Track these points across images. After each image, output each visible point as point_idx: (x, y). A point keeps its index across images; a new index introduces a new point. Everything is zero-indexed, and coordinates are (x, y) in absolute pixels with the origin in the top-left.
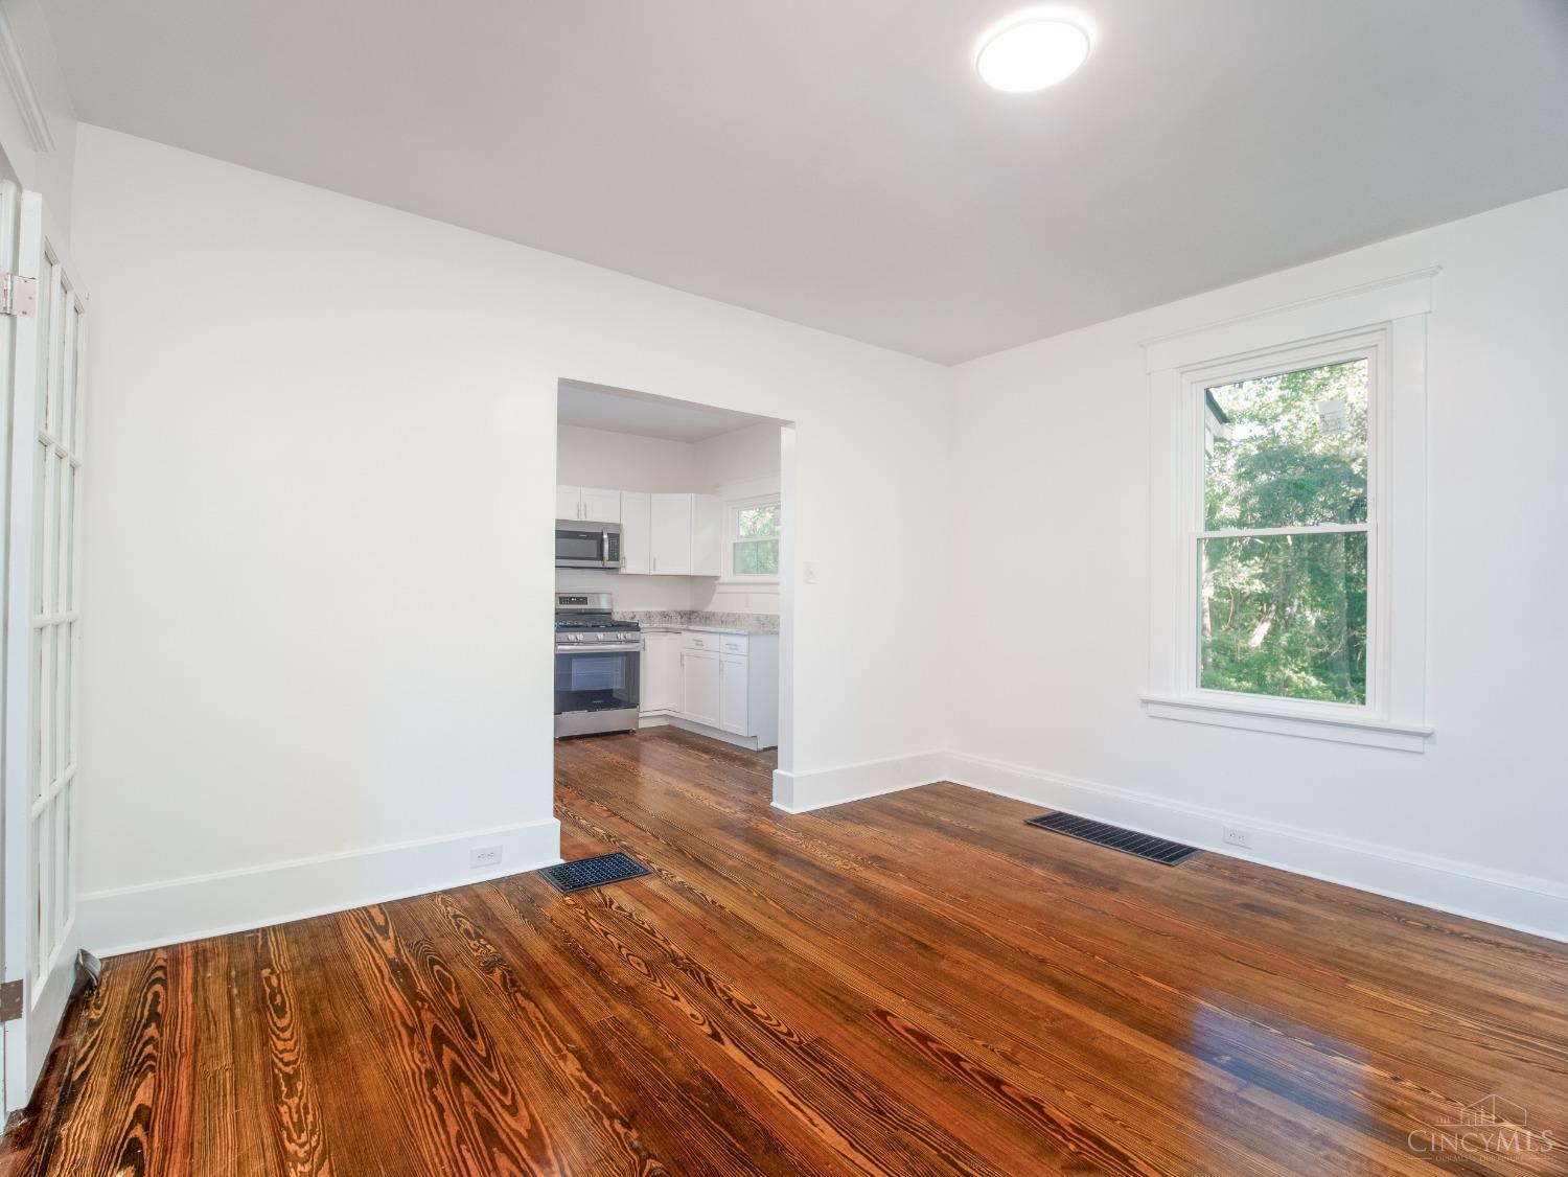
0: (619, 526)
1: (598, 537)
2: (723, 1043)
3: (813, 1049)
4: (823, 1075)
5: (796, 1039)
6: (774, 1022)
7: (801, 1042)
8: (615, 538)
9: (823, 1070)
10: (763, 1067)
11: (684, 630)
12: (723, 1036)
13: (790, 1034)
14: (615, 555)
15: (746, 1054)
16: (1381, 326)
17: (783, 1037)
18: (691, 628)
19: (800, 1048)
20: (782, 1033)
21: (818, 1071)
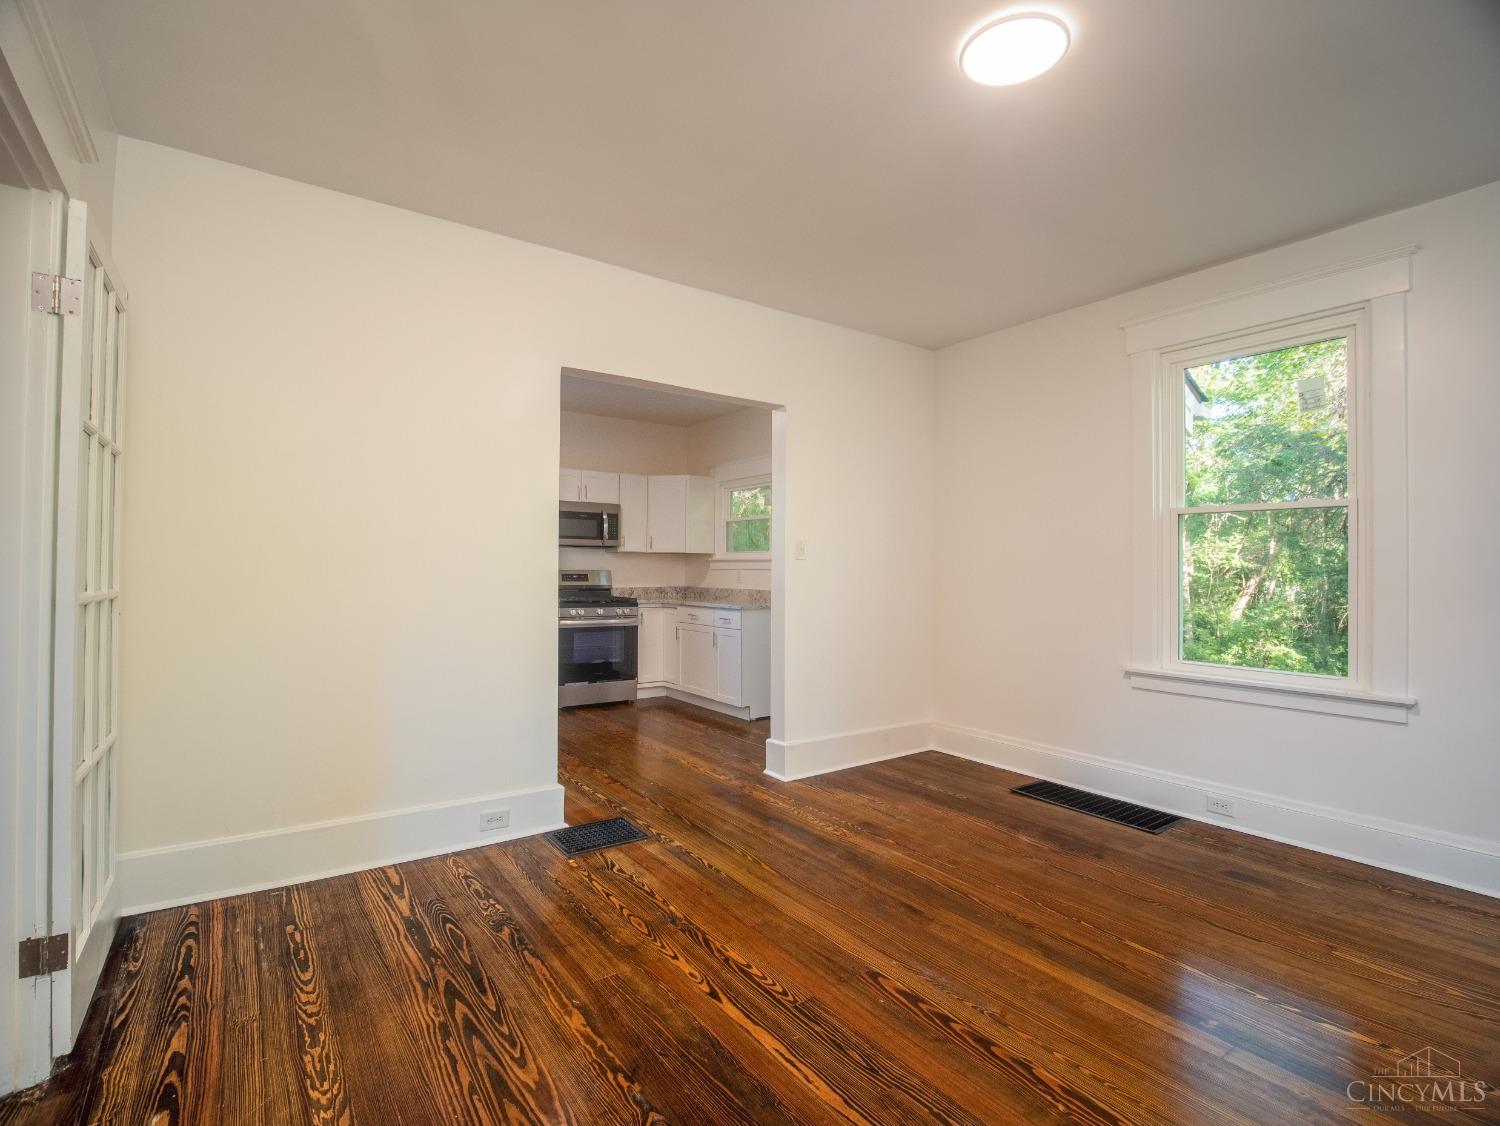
0: (618, 506)
1: (598, 517)
2: (721, 1002)
3: (807, 1009)
4: (818, 1034)
5: (790, 998)
6: (770, 981)
7: (796, 1001)
8: (615, 519)
9: (817, 1029)
10: (760, 1025)
11: (682, 605)
12: (721, 995)
13: (785, 994)
14: (615, 534)
15: (741, 1010)
16: (1360, 306)
17: (778, 996)
18: (688, 603)
19: (795, 1007)
20: (776, 992)
21: (812, 1029)
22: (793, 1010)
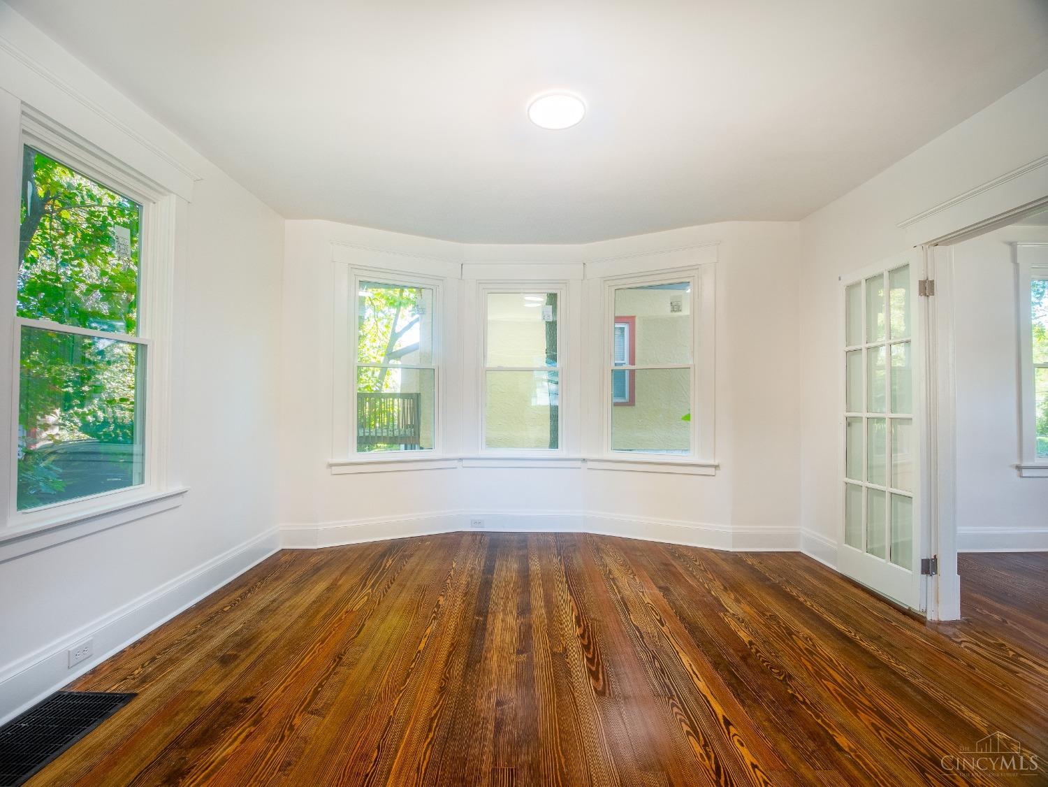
2: (724, 716)
3: (665, 692)
4: (669, 679)
5: (671, 701)
6: (679, 717)
7: (669, 698)
9: (667, 681)
10: (704, 695)
12: (722, 721)
13: (673, 705)
15: (710, 705)
17: (679, 705)
19: (672, 695)
20: (678, 707)
21: (670, 682)
22: (674, 694)
